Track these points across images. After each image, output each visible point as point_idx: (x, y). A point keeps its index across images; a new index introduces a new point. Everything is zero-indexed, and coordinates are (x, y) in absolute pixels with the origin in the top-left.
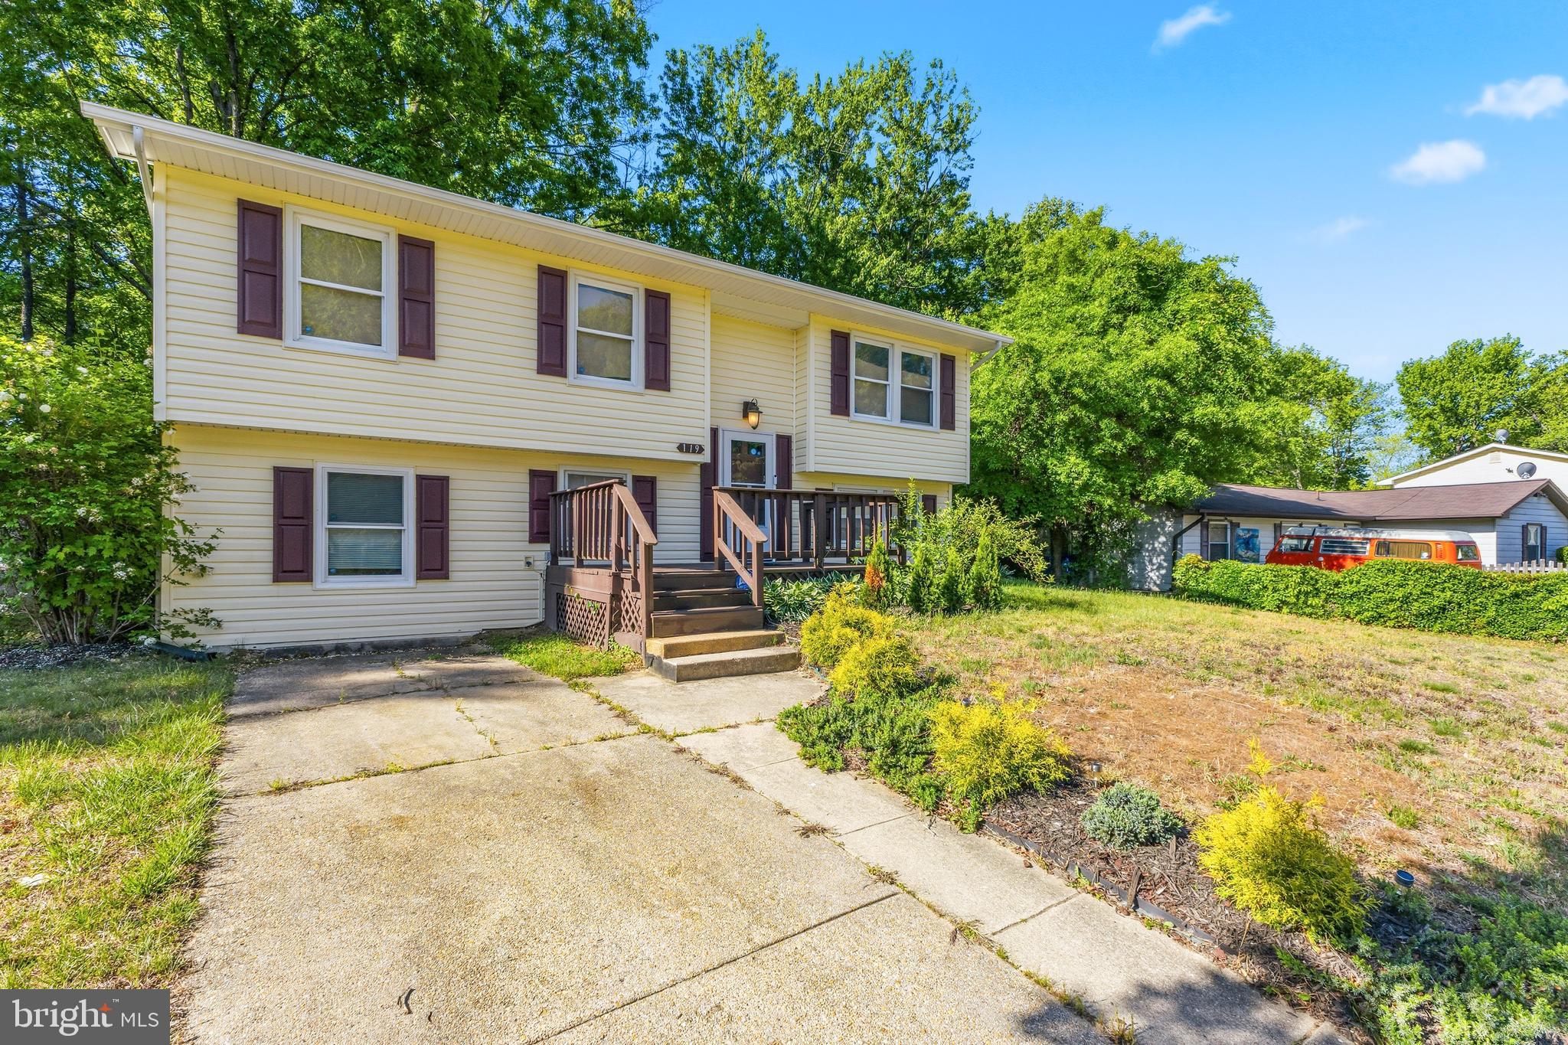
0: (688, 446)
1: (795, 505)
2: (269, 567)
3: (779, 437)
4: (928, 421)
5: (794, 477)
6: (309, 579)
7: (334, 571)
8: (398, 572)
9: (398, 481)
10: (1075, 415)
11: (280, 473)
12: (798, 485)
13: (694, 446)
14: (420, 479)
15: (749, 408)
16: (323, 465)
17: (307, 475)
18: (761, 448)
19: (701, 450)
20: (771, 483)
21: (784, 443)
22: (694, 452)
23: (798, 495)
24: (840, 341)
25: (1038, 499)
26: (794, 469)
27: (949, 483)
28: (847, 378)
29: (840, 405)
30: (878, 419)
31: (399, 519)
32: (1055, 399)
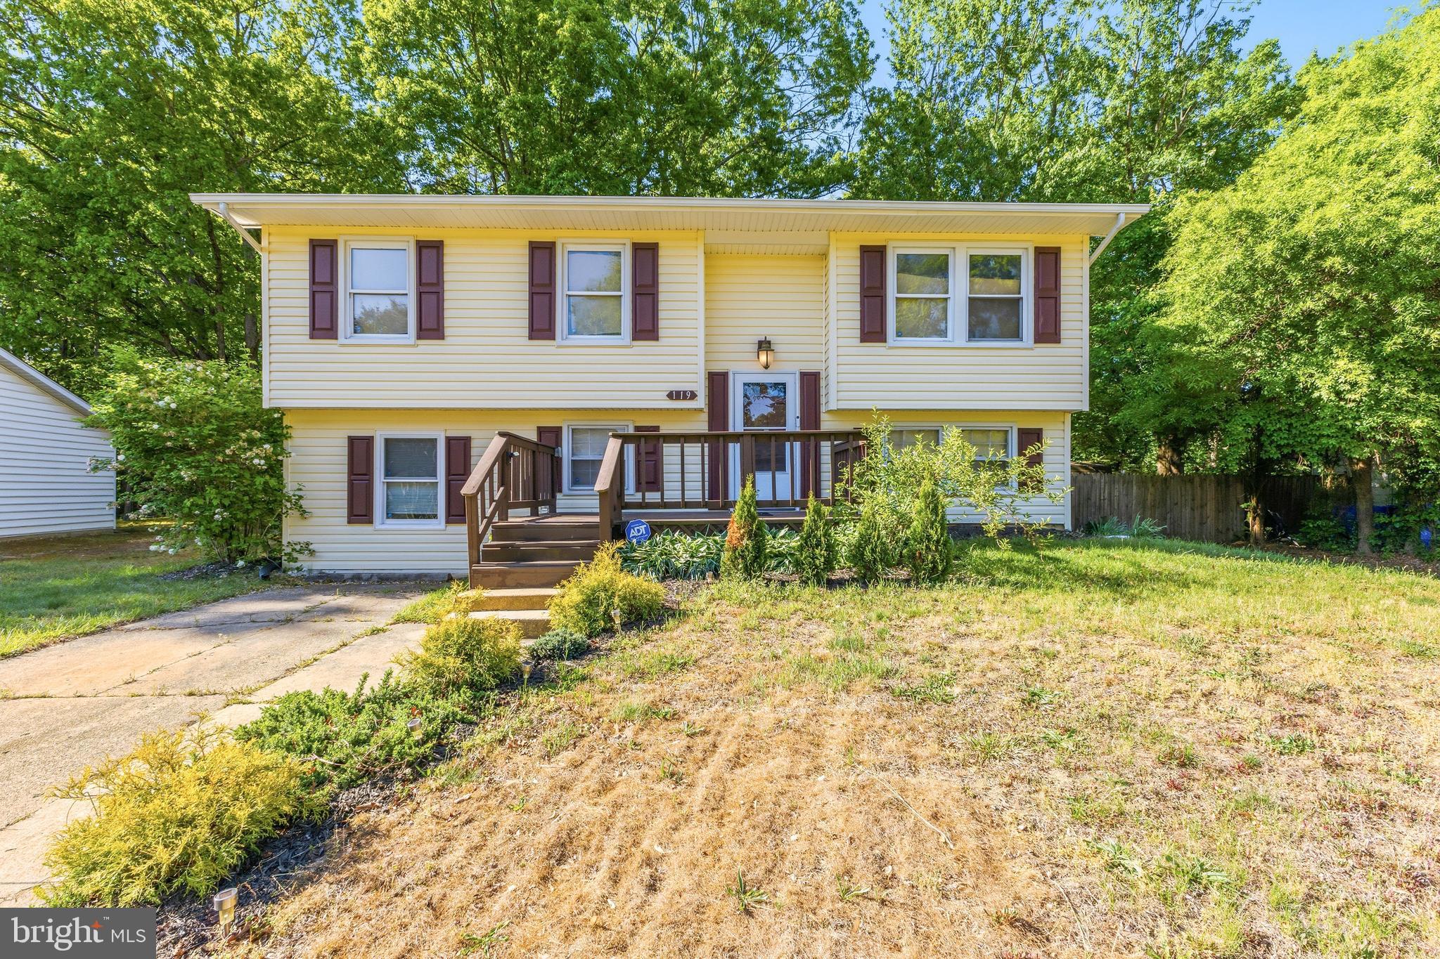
0: (678, 393)
1: (826, 448)
2: (345, 512)
3: (804, 375)
4: (1016, 334)
5: (824, 417)
6: (370, 522)
7: (391, 515)
8: (435, 516)
9: (433, 442)
10: (1332, 298)
11: (352, 441)
12: (828, 424)
13: (685, 392)
14: (449, 440)
15: (764, 345)
16: (380, 433)
17: (369, 441)
18: (782, 387)
19: (693, 396)
20: (793, 424)
21: (811, 383)
22: (685, 398)
23: (830, 436)
24: (873, 257)
25: (1291, 425)
26: (823, 409)
27: (1065, 412)
28: (882, 299)
29: (873, 330)
30: (935, 341)
31: (433, 474)
32: (1295, 279)
